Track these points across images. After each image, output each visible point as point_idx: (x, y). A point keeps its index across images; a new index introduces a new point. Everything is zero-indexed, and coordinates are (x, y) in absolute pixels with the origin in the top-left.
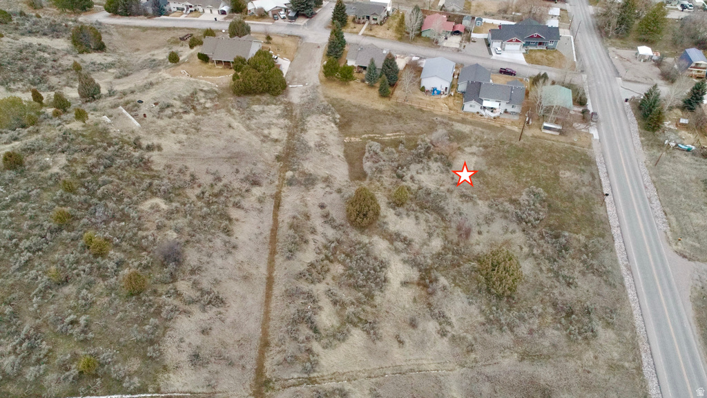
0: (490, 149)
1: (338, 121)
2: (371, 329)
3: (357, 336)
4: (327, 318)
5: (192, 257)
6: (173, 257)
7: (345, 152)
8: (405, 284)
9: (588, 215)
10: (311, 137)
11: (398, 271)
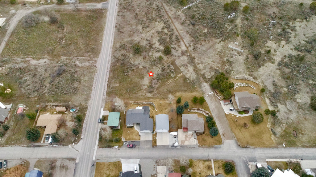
0: (139, 89)
1: (188, 80)
2: (158, 33)
3: (160, 30)
4: (166, 31)
5: (191, 27)
6: (193, 25)
7: (180, 70)
8: (155, 43)
9: (115, 72)
10: (191, 68)
11: (157, 45)
